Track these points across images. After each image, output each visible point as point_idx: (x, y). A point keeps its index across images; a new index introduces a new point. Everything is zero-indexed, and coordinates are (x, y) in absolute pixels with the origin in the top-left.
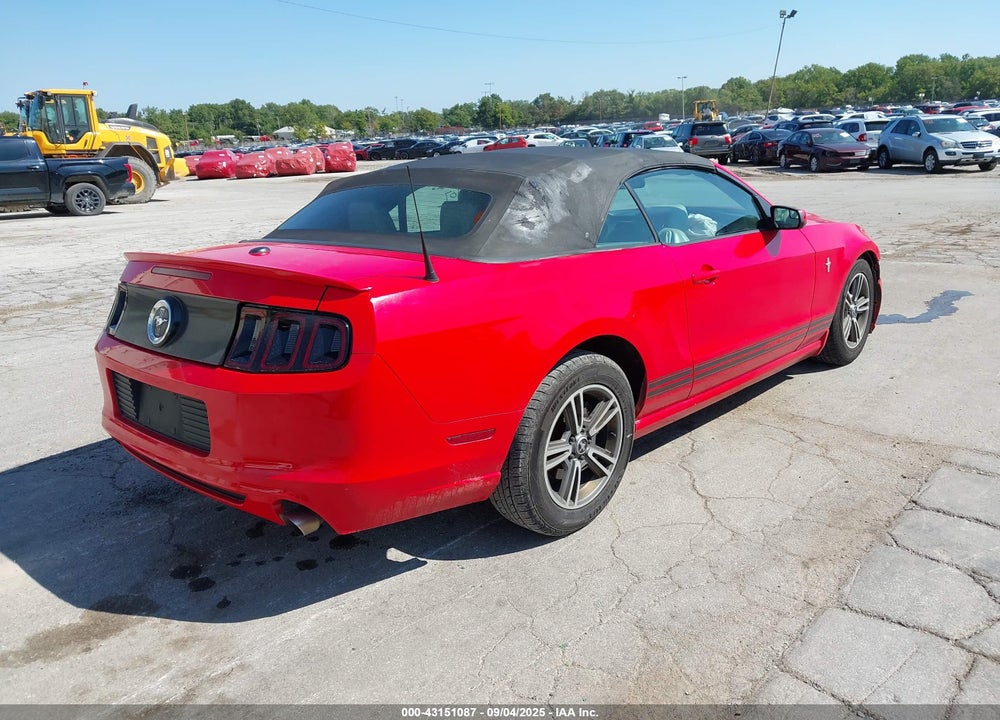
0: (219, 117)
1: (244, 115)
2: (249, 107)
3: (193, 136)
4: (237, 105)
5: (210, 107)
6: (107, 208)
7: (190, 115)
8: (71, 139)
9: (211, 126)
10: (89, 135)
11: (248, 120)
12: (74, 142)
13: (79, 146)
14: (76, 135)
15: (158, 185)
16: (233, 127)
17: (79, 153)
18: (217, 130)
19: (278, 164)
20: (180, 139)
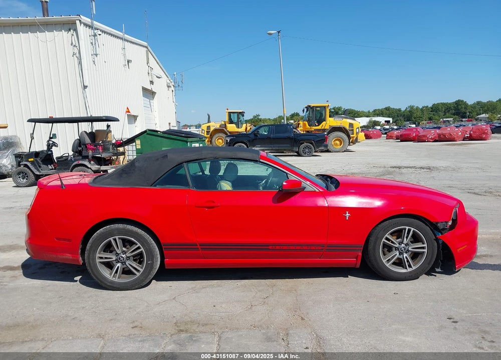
0: (447, 109)
1: (462, 108)
2: (465, 104)
3: (430, 119)
4: (459, 103)
5: (443, 104)
6: (314, 154)
7: (432, 108)
8: (317, 124)
9: (441, 114)
10: (324, 123)
11: (463, 110)
12: (318, 126)
13: (319, 127)
14: (320, 122)
15: (349, 145)
16: (454, 114)
17: (319, 130)
18: (445, 116)
19: (439, 135)
20: (422, 121)
